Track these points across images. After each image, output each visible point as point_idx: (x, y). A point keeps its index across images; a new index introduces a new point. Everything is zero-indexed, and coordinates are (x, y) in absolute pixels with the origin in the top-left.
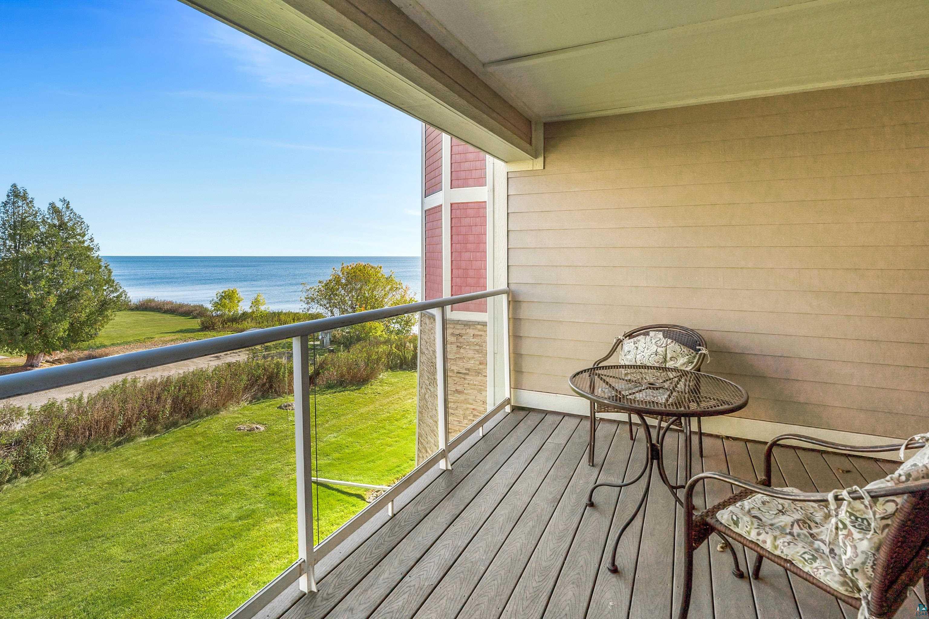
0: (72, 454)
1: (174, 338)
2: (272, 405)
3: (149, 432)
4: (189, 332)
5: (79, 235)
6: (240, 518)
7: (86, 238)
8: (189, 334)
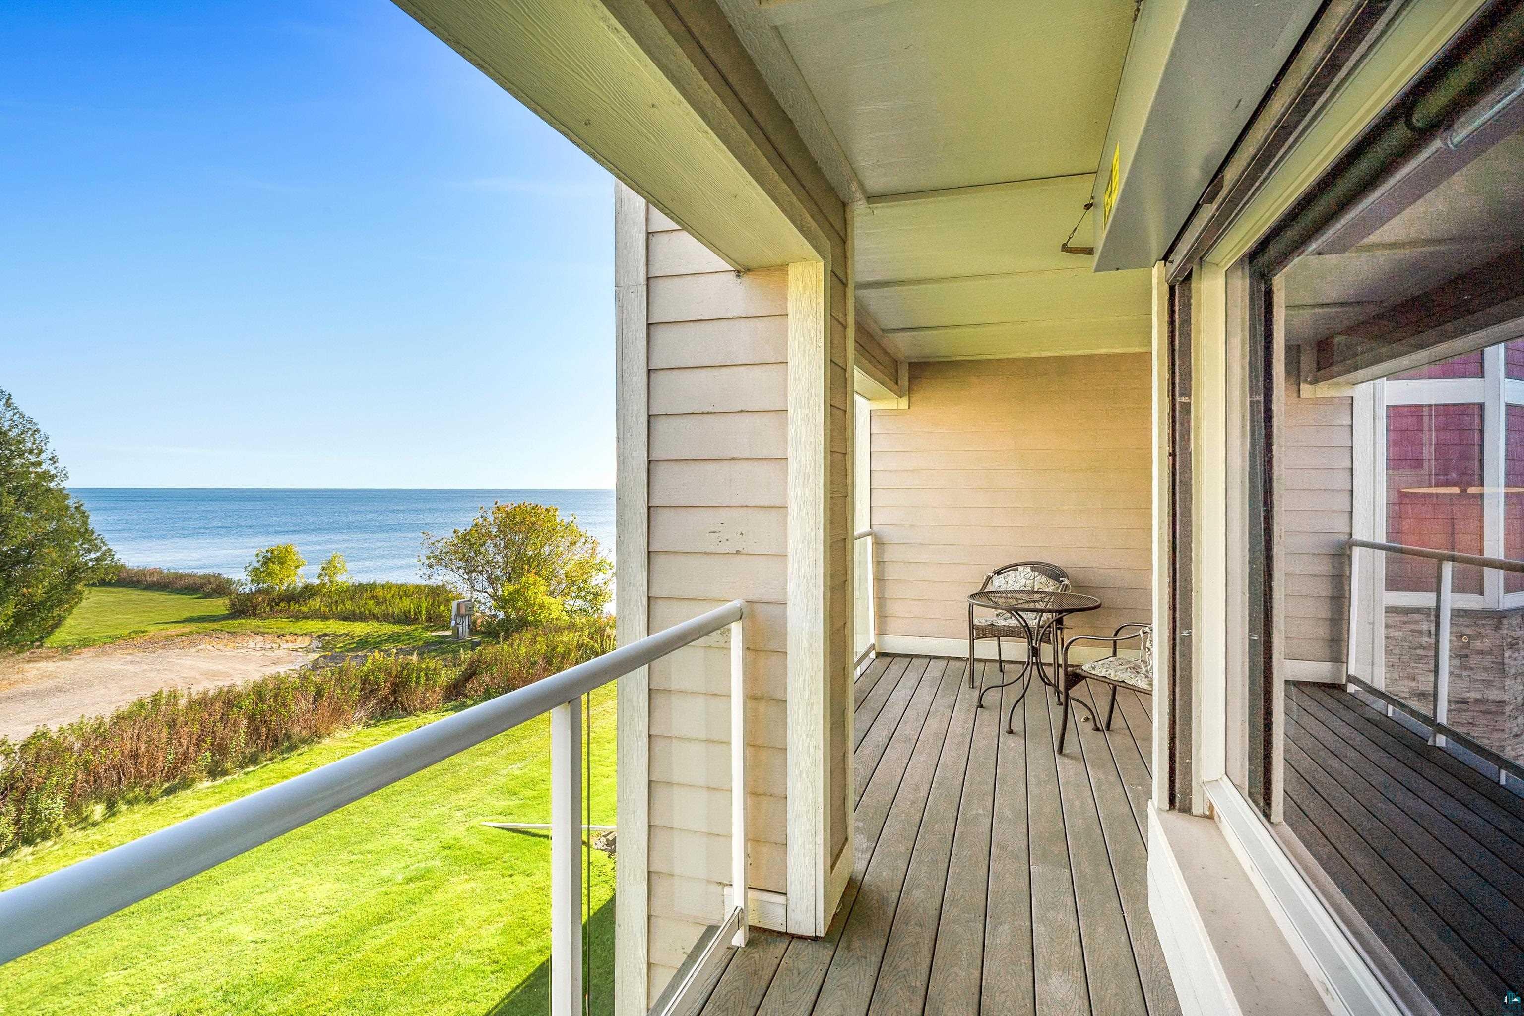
0: (98, 810)
1: (186, 630)
2: (402, 727)
3: (215, 772)
4: (210, 621)
5: (31, 452)
6: (410, 880)
7: (43, 456)
8: (211, 624)
